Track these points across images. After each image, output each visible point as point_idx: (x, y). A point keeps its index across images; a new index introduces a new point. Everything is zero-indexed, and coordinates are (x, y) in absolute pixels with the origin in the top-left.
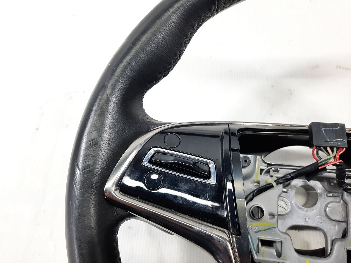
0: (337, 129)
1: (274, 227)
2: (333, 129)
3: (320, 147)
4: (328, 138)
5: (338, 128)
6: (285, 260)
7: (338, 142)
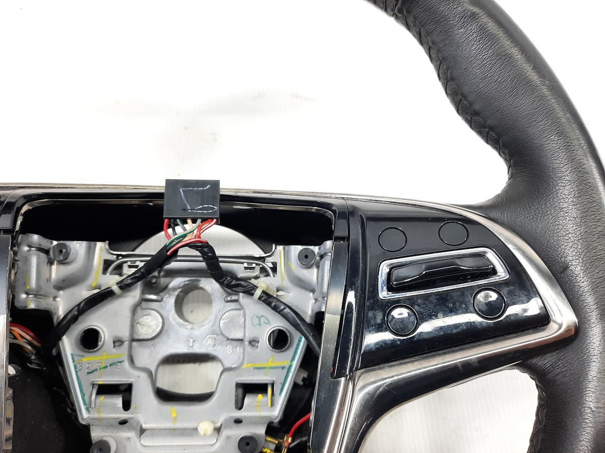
0: (205, 189)
1: (120, 360)
2: (199, 189)
3: (175, 219)
4: (189, 204)
5: (208, 187)
6: (136, 413)
7: (204, 210)
